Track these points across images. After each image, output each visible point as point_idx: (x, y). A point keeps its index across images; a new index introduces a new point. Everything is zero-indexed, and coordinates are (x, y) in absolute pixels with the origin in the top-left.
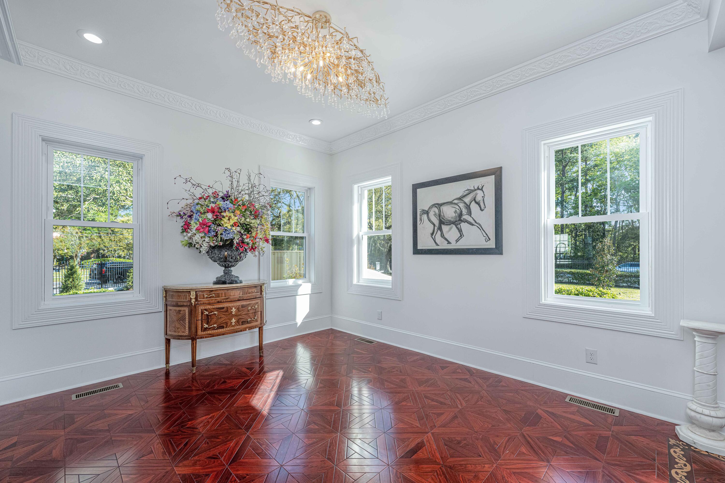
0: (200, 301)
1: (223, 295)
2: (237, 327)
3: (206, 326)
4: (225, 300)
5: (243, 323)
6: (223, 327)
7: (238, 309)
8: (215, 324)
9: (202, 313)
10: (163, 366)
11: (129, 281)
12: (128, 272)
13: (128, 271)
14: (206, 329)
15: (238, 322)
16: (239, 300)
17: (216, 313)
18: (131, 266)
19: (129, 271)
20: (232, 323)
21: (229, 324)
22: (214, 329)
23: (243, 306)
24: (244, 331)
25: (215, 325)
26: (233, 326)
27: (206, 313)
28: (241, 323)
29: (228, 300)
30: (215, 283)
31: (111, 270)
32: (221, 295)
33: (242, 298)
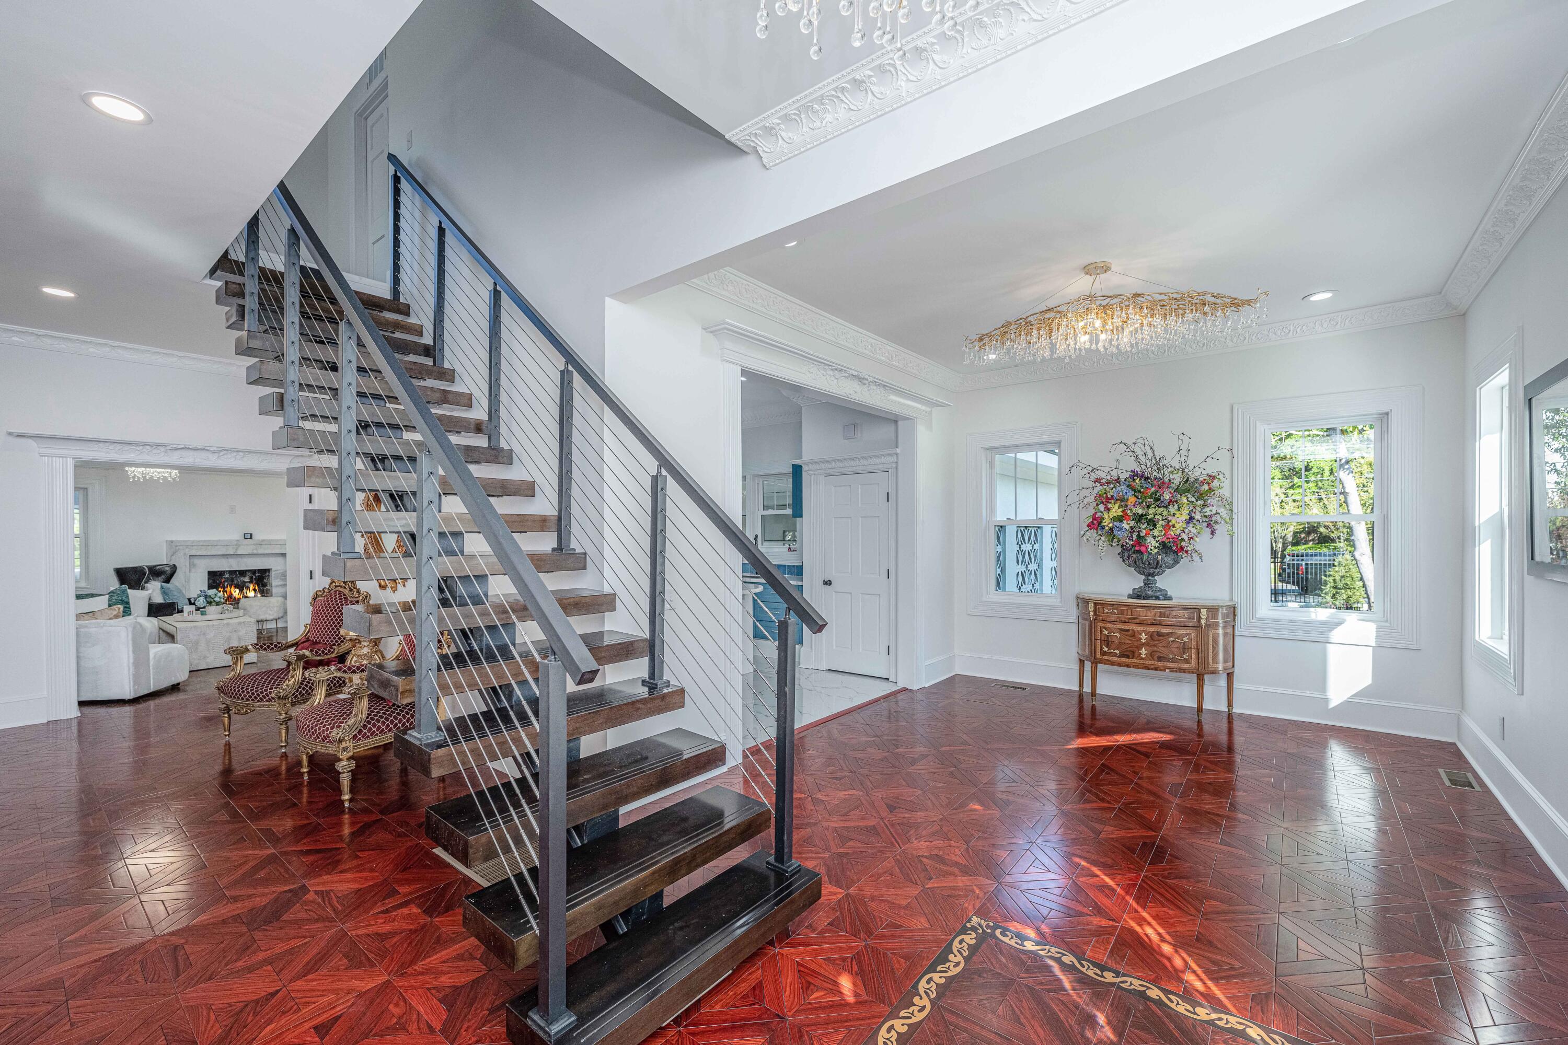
0: (1099, 616)
1: (1129, 613)
2: (1150, 662)
3: (1106, 649)
4: (1130, 621)
5: (1160, 659)
6: (1128, 657)
7: (1151, 636)
8: (1117, 649)
9: (1101, 632)
10: (1076, 688)
11: (1326, 593)
12: (1325, 576)
13: (1325, 571)
14: (1104, 653)
15: (1151, 655)
16: (1153, 624)
17: (1118, 635)
18: (1332, 562)
19: (1327, 573)
20: (1141, 654)
21: (1136, 655)
22: (1115, 655)
23: (1159, 634)
24: (1161, 670)
25: (1117, 651)
26: (1142, 659)
27: (1106, 632)
28: (1156, 658)
29: (1136, 621)
30: (1130, 597)
31: (1320, 569)
32: (1125, 613)
33: (1158, 622)
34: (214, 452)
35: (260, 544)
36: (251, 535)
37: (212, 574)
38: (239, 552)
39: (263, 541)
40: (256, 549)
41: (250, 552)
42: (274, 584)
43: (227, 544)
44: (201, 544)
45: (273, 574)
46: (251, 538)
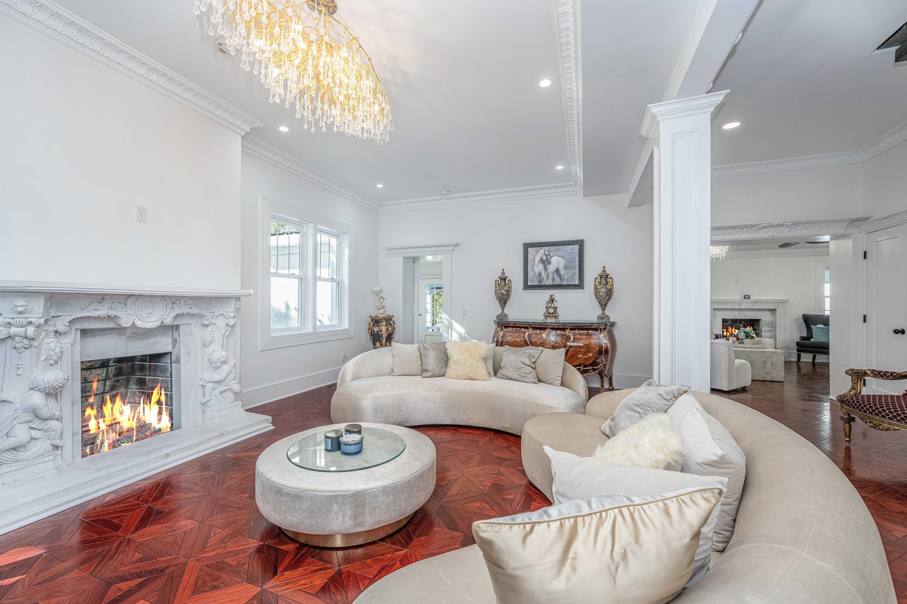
34: (788, 226)
35: (756, 302)
36: (749, 296)
37: (724, 321)
38: (742, 307)
39: (757, 300)
40: (753, 306)
41: (749, 307)
42: (763, 330)
43: (735, 302)
44: (719, 302)
45: (762, 323)
46: (749, 298)
